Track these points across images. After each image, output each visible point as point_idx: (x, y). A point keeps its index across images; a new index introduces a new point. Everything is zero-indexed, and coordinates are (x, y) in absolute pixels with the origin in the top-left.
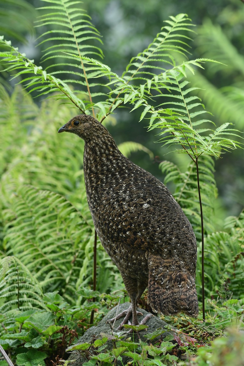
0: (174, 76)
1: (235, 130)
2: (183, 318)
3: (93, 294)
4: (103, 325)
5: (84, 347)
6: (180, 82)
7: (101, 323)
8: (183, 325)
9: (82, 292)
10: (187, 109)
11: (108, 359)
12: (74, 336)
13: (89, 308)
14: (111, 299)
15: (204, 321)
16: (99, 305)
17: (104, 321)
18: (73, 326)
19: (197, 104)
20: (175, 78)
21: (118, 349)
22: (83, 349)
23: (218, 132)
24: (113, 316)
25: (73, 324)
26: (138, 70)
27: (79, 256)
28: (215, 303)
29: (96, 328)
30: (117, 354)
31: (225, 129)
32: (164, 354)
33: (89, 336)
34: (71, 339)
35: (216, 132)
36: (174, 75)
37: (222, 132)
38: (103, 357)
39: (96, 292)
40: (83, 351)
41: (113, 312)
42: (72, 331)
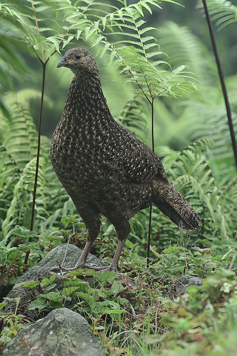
0: (130, 15)
1: (191, 73)
2: (126, 262)
3: (29, 234)
4: (43, 266)
5: (33, 285)
6: (137, 21)
7: (40, 264)
8: (125, 269)
9: (19, 231)
10: (144, 49)
11: (58, 299)
12: (13, 275)
13: (26, 247)
14: (51, 240)
15: (148, 266)
16: (36, 246)
17: (44, 262)
18: (10, 265)
19: (153, 45)
20: (132, 16)
21: (69, 288)
22: (31, 287)
23: (174, 75)
24: (54, 257)
25: (9, 263)
26: (88, 6)
27: (4, 197)
28: (155, 250)
29: (39, 267)
30: (68, 294)
31: (182, 71)
32: (114, 297)
33: (31, 275)
34: (9, 278)
35: (173, 74)
36: (131, 13)
37: (179, 74)
38: (53, 296)
39: (32, 232)
40: (30, 290)
41: (54, 253)
42: (11, 270)
